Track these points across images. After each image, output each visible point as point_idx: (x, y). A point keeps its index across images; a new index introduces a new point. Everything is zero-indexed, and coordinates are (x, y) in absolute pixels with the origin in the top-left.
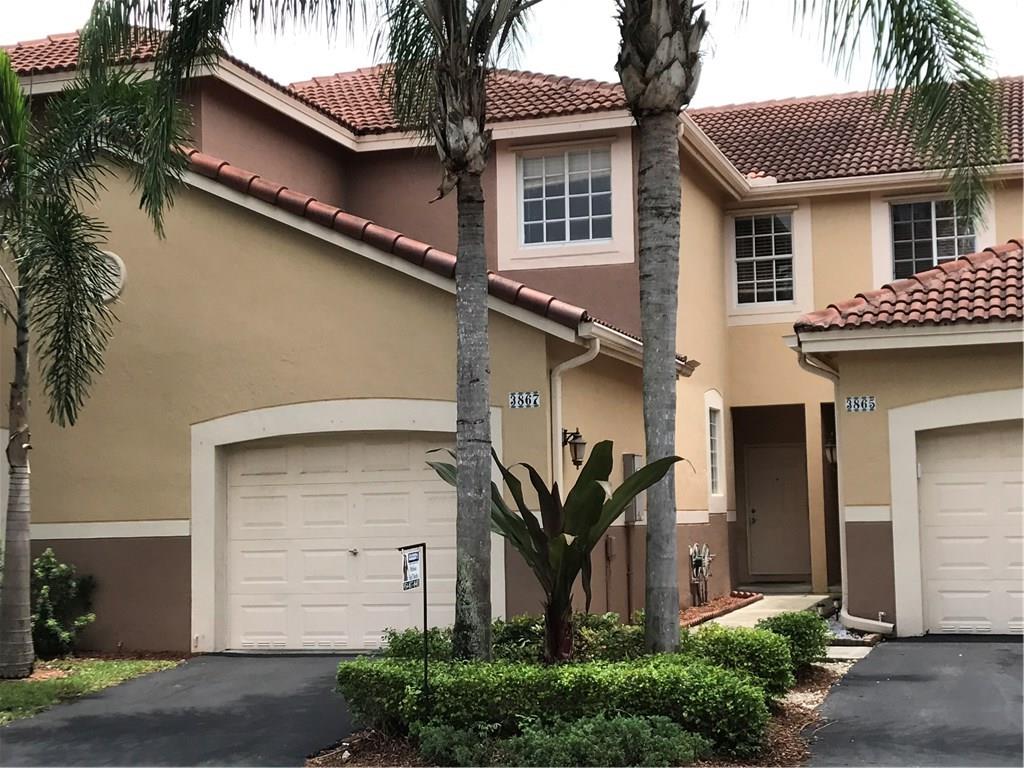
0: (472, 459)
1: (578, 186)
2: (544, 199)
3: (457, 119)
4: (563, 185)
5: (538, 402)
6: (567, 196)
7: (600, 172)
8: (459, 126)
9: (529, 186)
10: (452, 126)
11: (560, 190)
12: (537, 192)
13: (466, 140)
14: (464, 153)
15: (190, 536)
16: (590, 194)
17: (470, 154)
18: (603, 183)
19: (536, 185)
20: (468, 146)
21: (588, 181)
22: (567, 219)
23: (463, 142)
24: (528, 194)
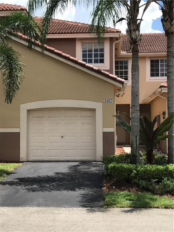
0: (136, 115)
1: (96, 50)
2: (87, 53)
3: (135, 31)
4: (92, 50)
5: (112, 101)
6: (93, 53)
7: (102, 47)
8: (135, 32)
9: (83, 50)
10: (134, 32)
11: (91, 51)
12: (86, 51)
13: (137, 36)
14: (136, 40)
15: (20, 132)
16: (99, 53)
17: (137, 40)
18: (102, 50)
19: (85, 49)
20: (137, 38)
21: (98, 49)
22: (93, 58)
23: (136, 37)
24: (83, 51)
